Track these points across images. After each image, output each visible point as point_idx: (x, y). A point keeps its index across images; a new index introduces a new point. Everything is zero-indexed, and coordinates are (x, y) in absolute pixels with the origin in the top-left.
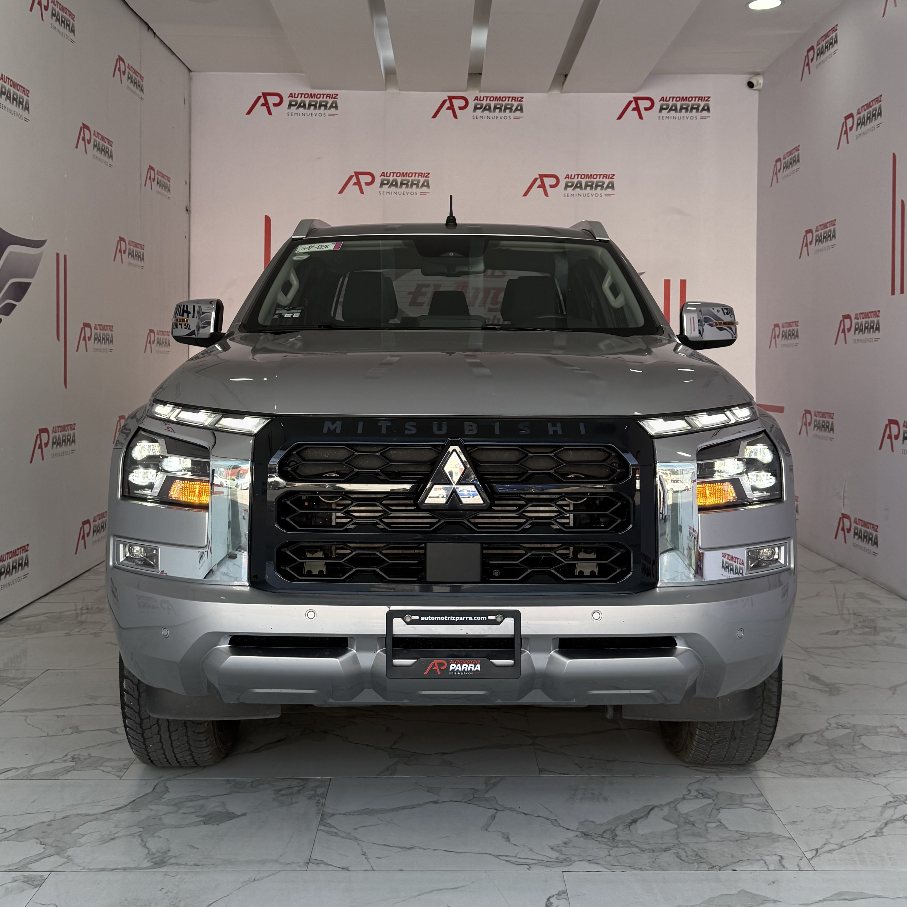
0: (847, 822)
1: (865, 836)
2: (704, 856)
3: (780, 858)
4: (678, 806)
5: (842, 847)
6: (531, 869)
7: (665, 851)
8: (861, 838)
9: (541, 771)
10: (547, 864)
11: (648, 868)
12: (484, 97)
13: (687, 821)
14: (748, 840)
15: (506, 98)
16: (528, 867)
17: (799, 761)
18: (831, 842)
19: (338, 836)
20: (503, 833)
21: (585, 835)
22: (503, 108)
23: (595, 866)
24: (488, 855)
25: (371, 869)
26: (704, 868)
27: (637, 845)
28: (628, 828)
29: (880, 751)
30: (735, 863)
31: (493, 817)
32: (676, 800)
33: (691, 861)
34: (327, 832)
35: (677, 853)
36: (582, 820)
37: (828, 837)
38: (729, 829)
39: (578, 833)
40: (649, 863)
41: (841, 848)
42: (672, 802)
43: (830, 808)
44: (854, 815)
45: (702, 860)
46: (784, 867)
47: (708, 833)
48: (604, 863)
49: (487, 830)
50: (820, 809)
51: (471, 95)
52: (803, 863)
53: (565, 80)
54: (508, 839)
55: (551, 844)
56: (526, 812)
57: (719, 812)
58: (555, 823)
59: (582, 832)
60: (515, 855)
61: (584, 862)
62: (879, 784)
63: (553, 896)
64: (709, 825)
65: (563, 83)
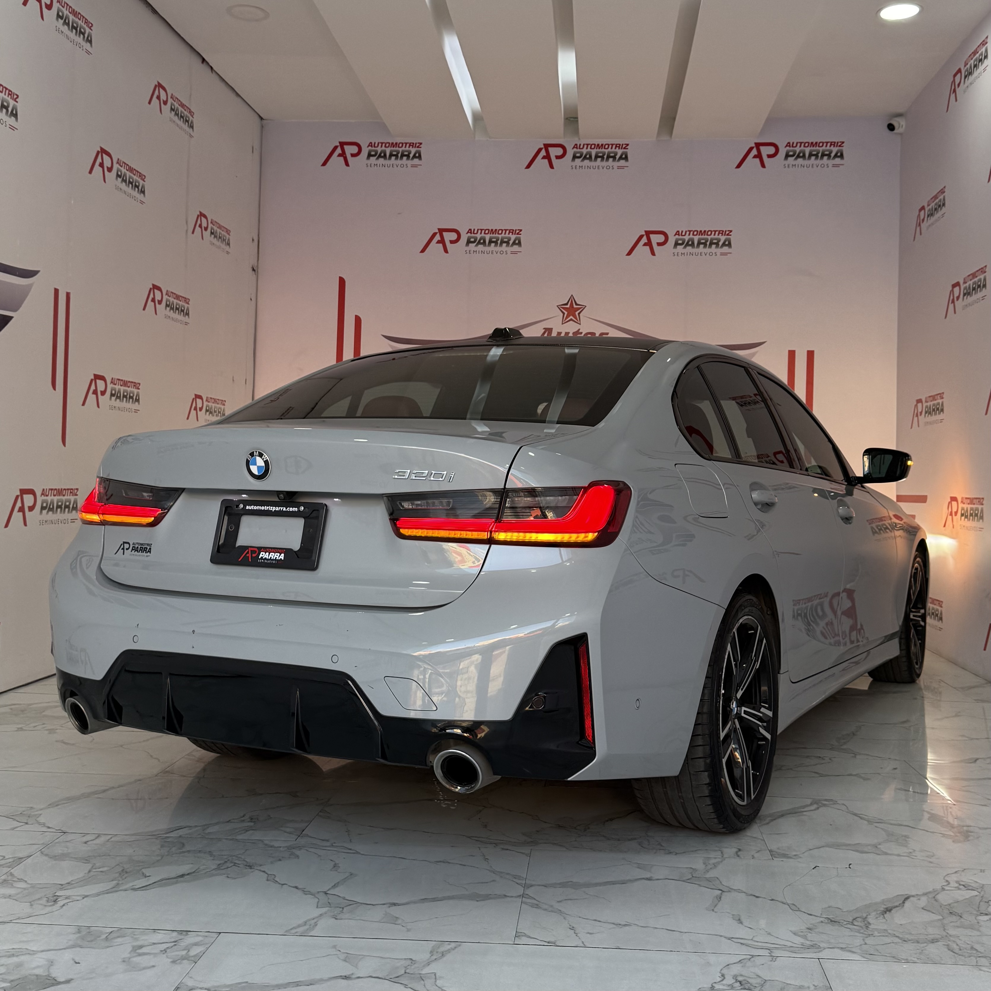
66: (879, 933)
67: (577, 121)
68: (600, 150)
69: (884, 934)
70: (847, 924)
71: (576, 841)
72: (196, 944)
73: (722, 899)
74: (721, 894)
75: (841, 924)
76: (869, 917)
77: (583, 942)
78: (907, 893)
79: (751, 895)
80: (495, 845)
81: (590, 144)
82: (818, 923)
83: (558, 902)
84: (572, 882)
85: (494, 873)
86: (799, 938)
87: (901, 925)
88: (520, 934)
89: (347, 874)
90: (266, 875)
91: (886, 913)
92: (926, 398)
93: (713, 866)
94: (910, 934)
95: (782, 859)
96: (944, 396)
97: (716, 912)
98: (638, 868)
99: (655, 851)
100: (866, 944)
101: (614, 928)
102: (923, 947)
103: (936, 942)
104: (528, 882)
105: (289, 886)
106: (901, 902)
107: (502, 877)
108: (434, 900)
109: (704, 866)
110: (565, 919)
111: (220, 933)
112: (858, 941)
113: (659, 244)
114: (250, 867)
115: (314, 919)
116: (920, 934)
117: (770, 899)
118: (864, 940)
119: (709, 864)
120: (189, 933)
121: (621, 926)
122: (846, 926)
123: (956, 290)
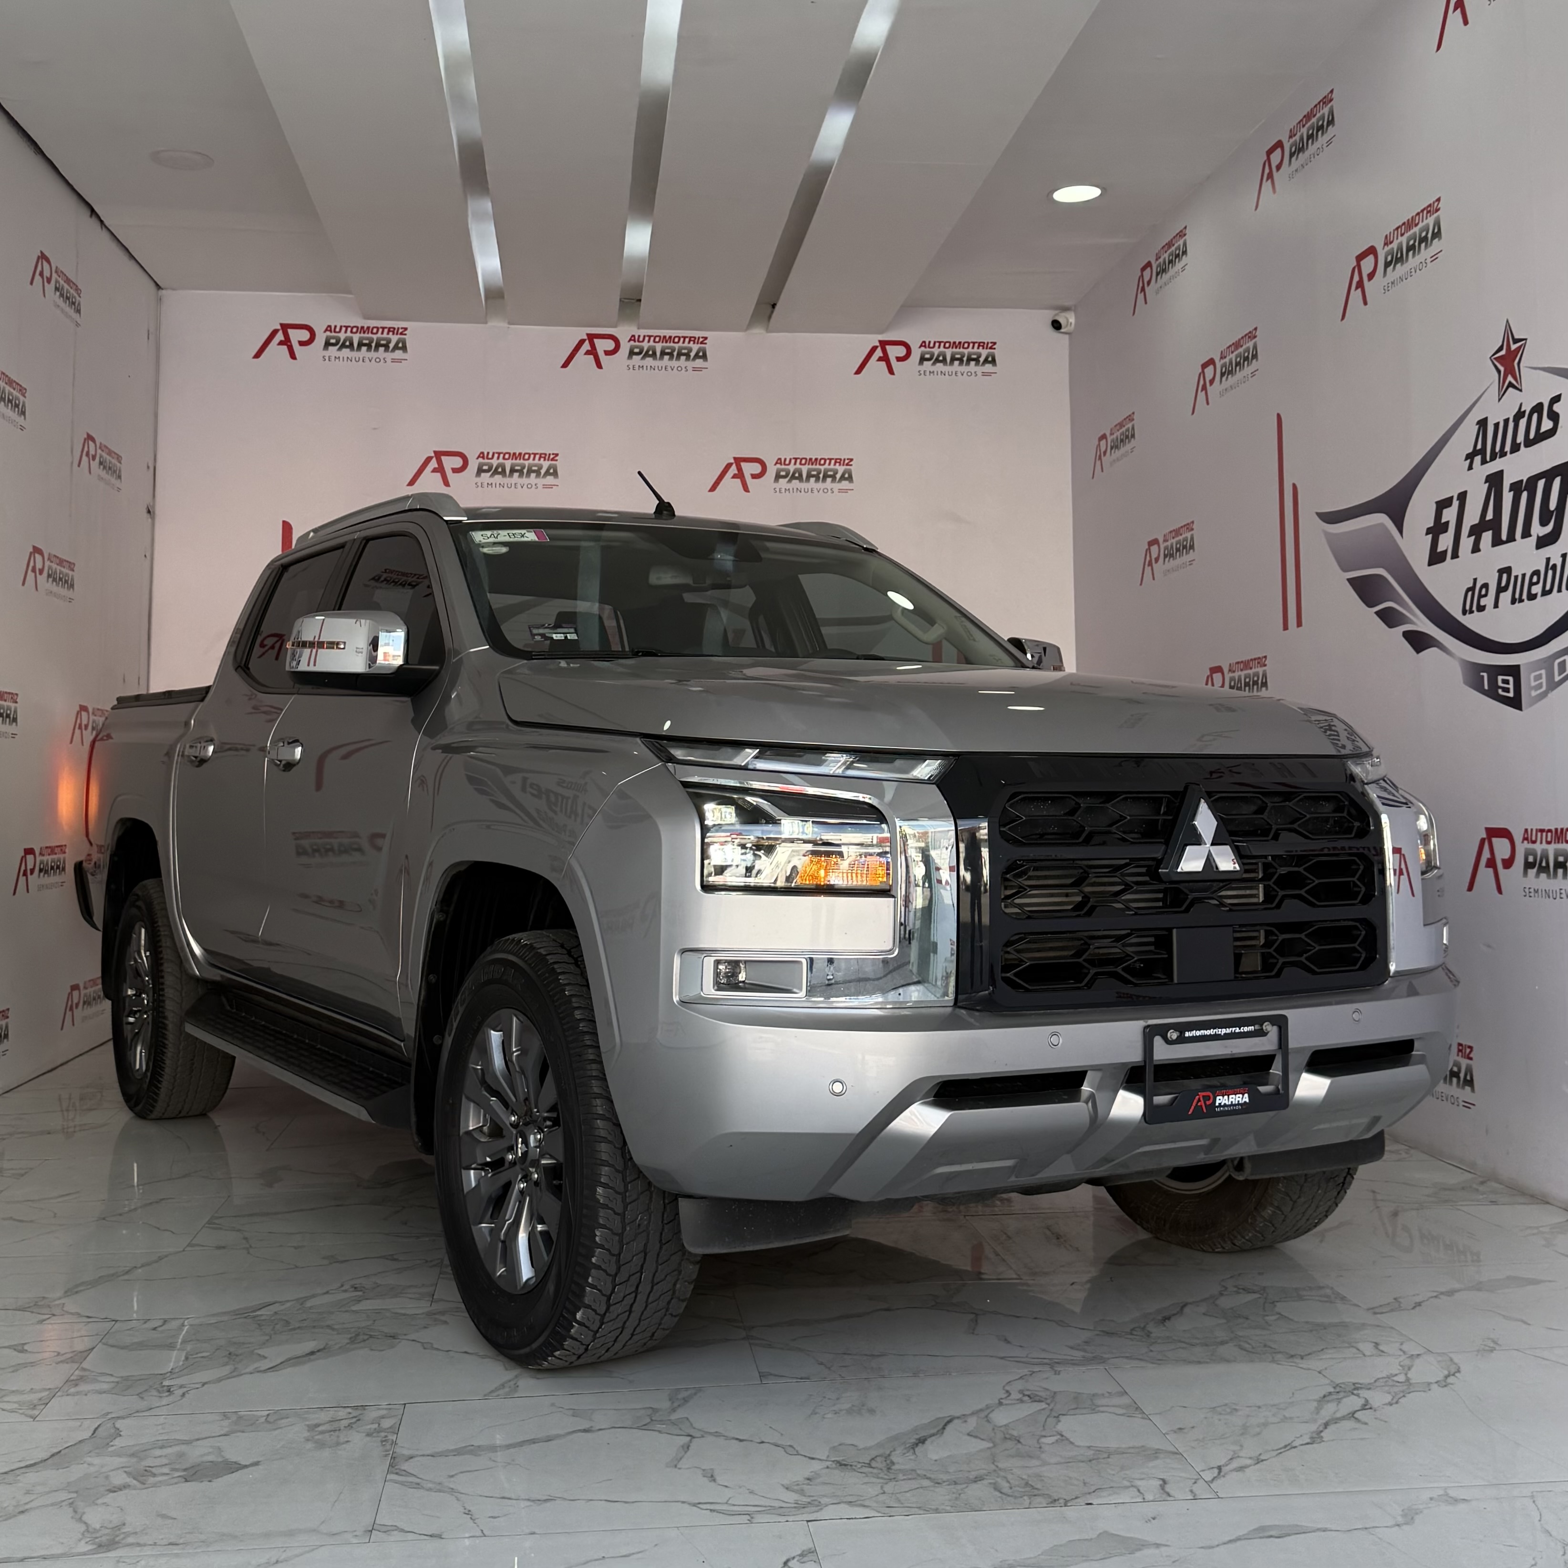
0: (1265, 1425)
1: (1294, 1444)
2: (1039, 1486)
3: (1161, 1482)
4: (991, 1415)
5: (1259, 1461)
6: (754, 1521)
7: (975, 1482)
8: (1289, 1447)
9: (762, 1376)
10: (780, 1511)
11: (948, 1508)
12: (644, 337)
13: (1007, 1436)
14: (1109, 1460)
15: (679, 338)
16: (748, 1517)
17: (1180, 1341)
18: (1241, 1454)
19: (423, 1488)
20: (704, 1470)
21: (842, 1465)
22: (675, 354)
23: (861, 1509)
24: (680, 1504)
25: (480, 1534)
26: (1040, 1503)
27: (928, 1475)
28: (912, 1451)
29: (1307, 1322)
30: (1089, 1493)
31: (687, 1447)
32: (988, 1407)
33: (1016, 1494)
34: (402, 1483)
35: (995, 1484)
36: (836, 1444)
37: (1237, 1448)
38: (1076, 1444)
39: (829, 1463)
40: (950, 1500)
41: (1258, 1463)
42: (981, 1410)
43: (1234, 1407)
44: (1274, 1415)
45: (1036, 1492)
46: (1169, 1495)
47: (1043, 1452)
48: (875, 1505)
49: (676, 1466)
50: (1219, 1409)
51: (623, 332)
52: (1200, 1489)
53: (772, 312)
54: (713, 1478)
55: (786, 1482)
56: (741, 1438)
57: (1059, 1421)
58: (791, 1450)
59: (838, 1462)
60: (725, 1501)
61: (842, 1505)
62: (1309, 1369)
63: (794, 1558)
64: (1043, 1440)
65: (770, 317)
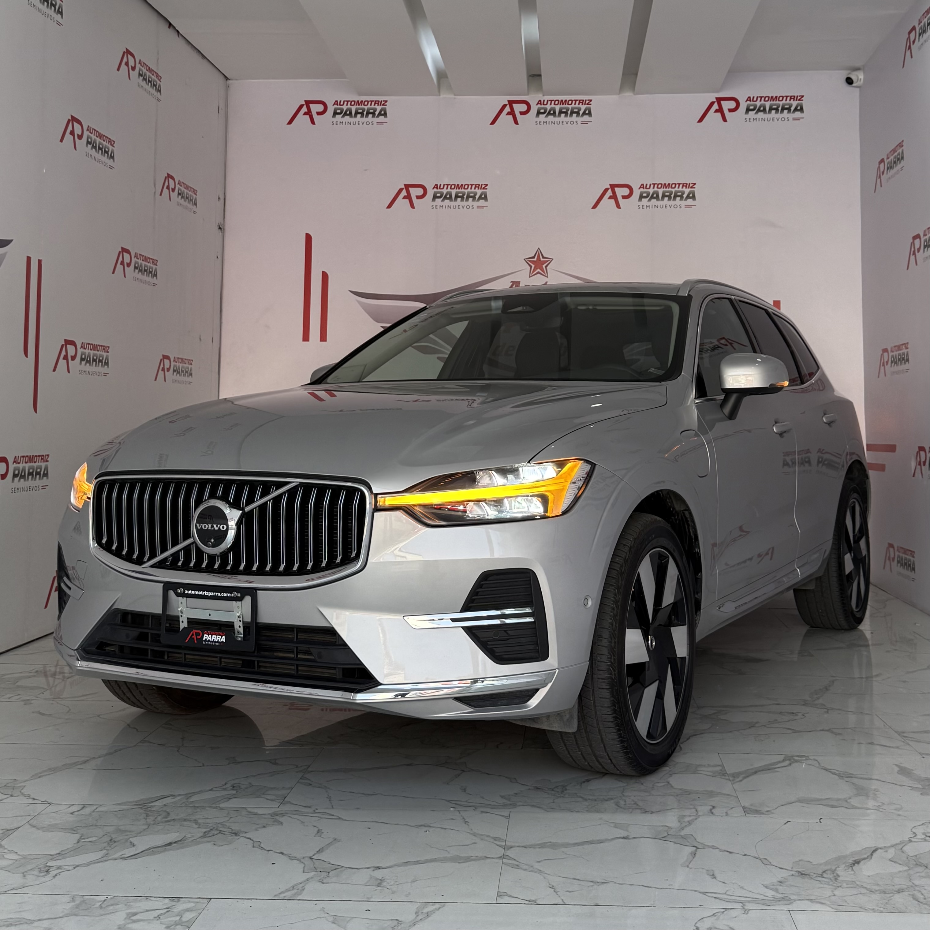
66: (847, 884)
67: (541, 77)
68: (564, 106)
69: (852, 886)
70: (816, 877)
71: (554, 802)
72: (188, 910)
73: (696, 855)
74: (696, 850)
75: (811, 877)
76: (838, 869)
77: (563, 900)
78: (873, 846)
79: (725, 851)
80: (474, 808)
81: (553, 100)
82: (789, 876)
83: (539, 862)
84: (550, 842)
85: (475, 836)
86: (771, 891)
87: (869, 876)
88: (502, 894)
89: (331, 840)
90: (252, 841)
91: (854, 864)
92: (891, 348)
93: (688, 823)
94: (878, 885)
95: (755, 816)
96: (909, 346)
97: (691, 868)
98: (615, 827)
99: (631, 810)
100: (834, 895)
101: (593, 886)
102: (890, 897)
103: (902, 892)
104: (508, 844)
105: (275, 852)
106: (869, 854)
107: (482, 839)
108: (417, 863)
109: (679, 824)
110: (545, 878)
111: (211, 899)
112: (828, 893)
113: (624, 197)
114: (236, 834)
115: (301, 883)
116: (887, 885)
117: (743, 854)
118: (832, 891)
119: (684, 821)
120: (181, 899)
121: (598, 884)
122: (815, 879)
123: (917, 241)
